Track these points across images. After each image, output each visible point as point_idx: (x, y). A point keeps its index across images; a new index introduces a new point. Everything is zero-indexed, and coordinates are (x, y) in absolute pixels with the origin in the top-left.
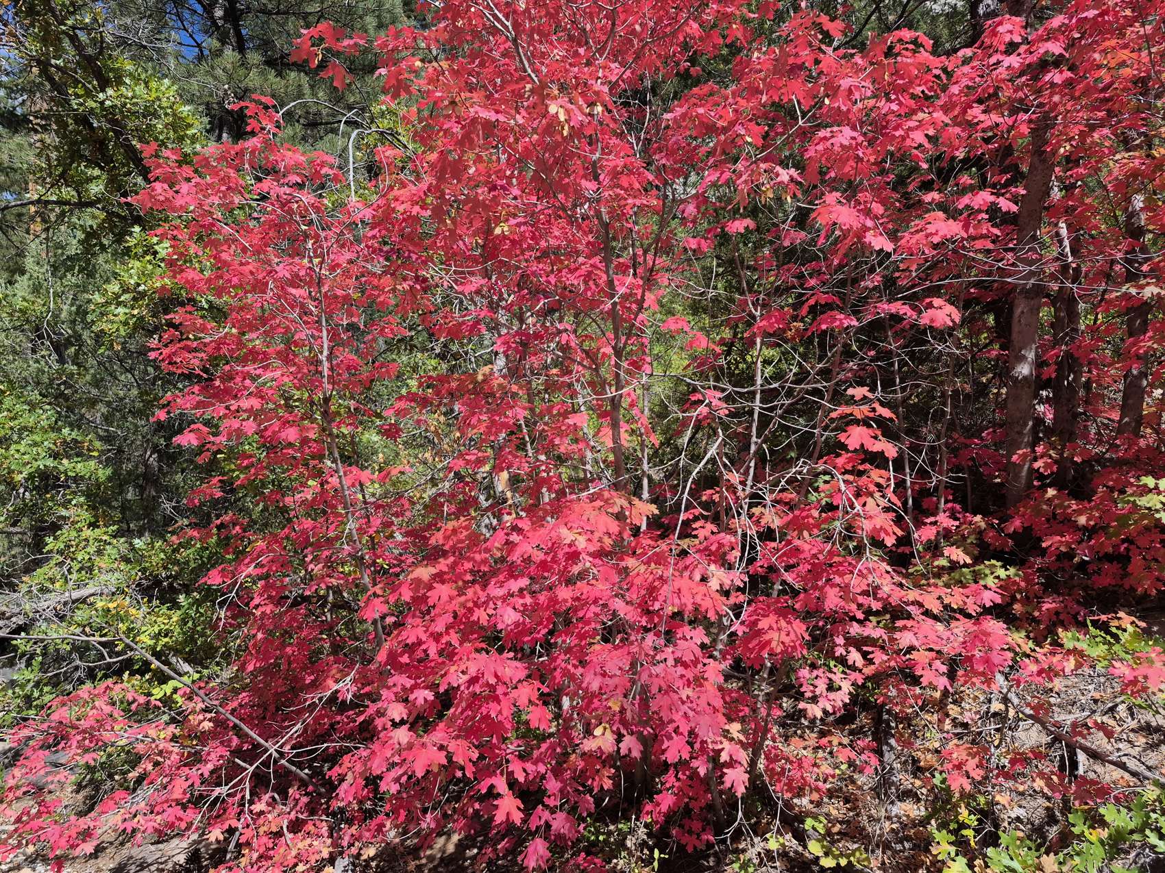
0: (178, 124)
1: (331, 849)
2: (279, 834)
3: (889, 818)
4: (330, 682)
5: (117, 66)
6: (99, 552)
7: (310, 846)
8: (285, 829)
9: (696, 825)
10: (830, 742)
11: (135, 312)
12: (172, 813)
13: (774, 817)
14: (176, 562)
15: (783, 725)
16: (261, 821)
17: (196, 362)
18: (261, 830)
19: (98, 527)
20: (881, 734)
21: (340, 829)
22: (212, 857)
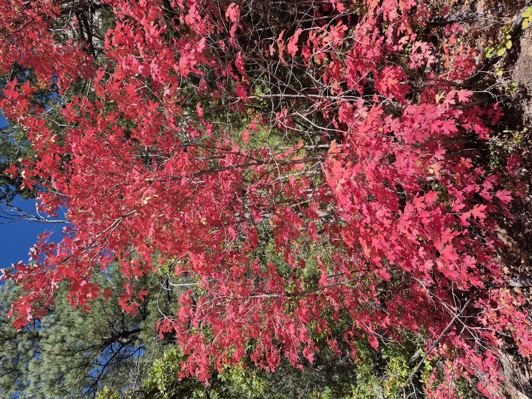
0: (172, 358)
1: (505, 288)
2: (498, 312)
3: (485, 15)
4: (423, 290)
5: (148, 385)
6: (363, 392)
7: (504, 298)
8: (495, 310)
9: (490, 112)
10: (446, 48)
11: (254, 377)
12: (488, 362)
13: (486, 74)
14: (367, 359)
15: (438, 72)
16: (492, 321)
17: (275, 351)
18: (496, 321)
19: (352, 393)
20: (442, 23)
21: (495, 283)
22: (510, 343)
